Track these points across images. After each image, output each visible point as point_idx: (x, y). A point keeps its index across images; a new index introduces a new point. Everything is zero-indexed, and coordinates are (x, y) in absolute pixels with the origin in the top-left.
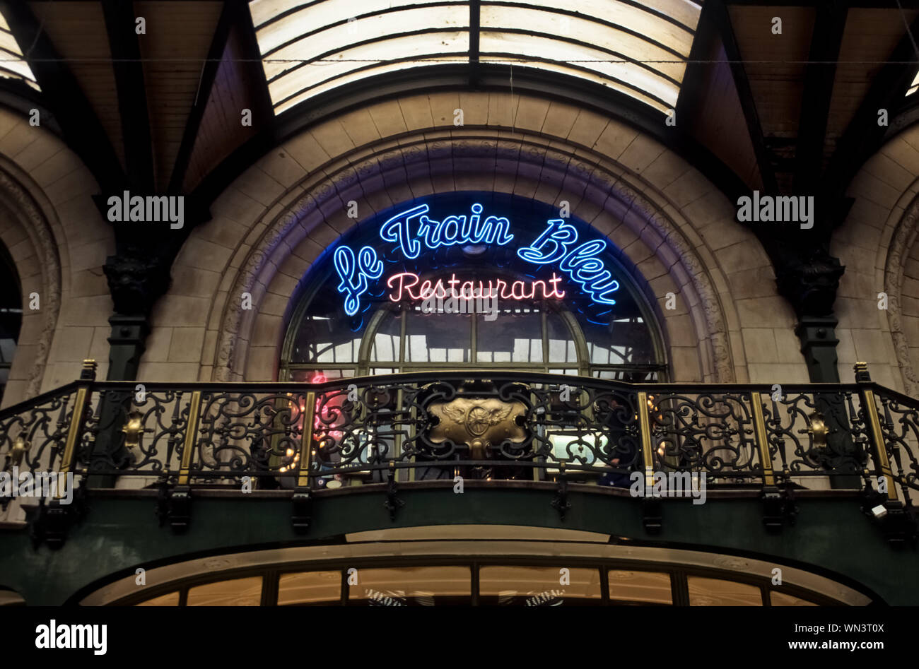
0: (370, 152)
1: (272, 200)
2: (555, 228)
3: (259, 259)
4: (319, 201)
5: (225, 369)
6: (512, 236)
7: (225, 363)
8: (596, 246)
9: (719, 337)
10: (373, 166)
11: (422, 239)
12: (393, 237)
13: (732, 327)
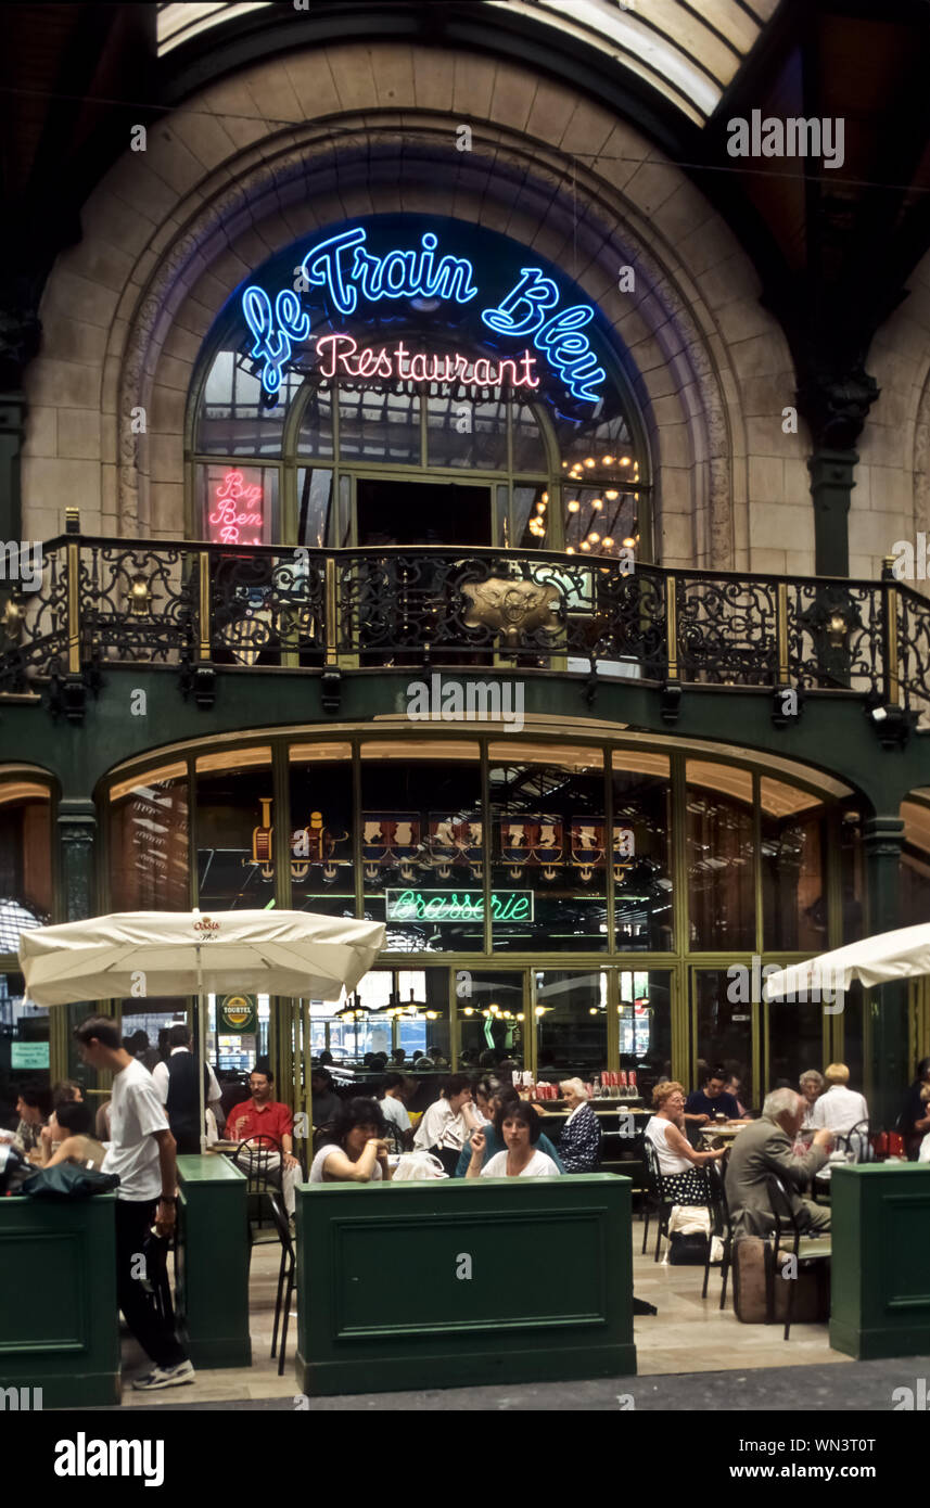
0: (289, 142)
1: (163, 214)
2: (530, 283)
3: (154, 309)
4: (224, 218)
5: (132, 470)
6: (475, 290)
7: (131, 461)
8: (581, 314)
9: (720, 463)
10: (295, 166)
11: (357, 283)
12: (320, 279)
13: (738, 451)
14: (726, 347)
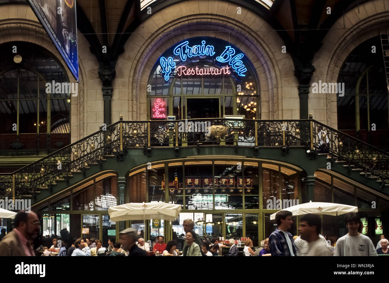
0: (170, 25)
1: (142, 44)
2: (228, 50)
3: (140, 65)
4: (156, 43)
5: (135, 101)
6: (215, 53)
7: (135, 99)
8: (240, 56)
9: (275, 89)
10: (172, 30)
11: (187, 54)
12: (178, 54)
13: (279, 86)
14: (276, 61)
